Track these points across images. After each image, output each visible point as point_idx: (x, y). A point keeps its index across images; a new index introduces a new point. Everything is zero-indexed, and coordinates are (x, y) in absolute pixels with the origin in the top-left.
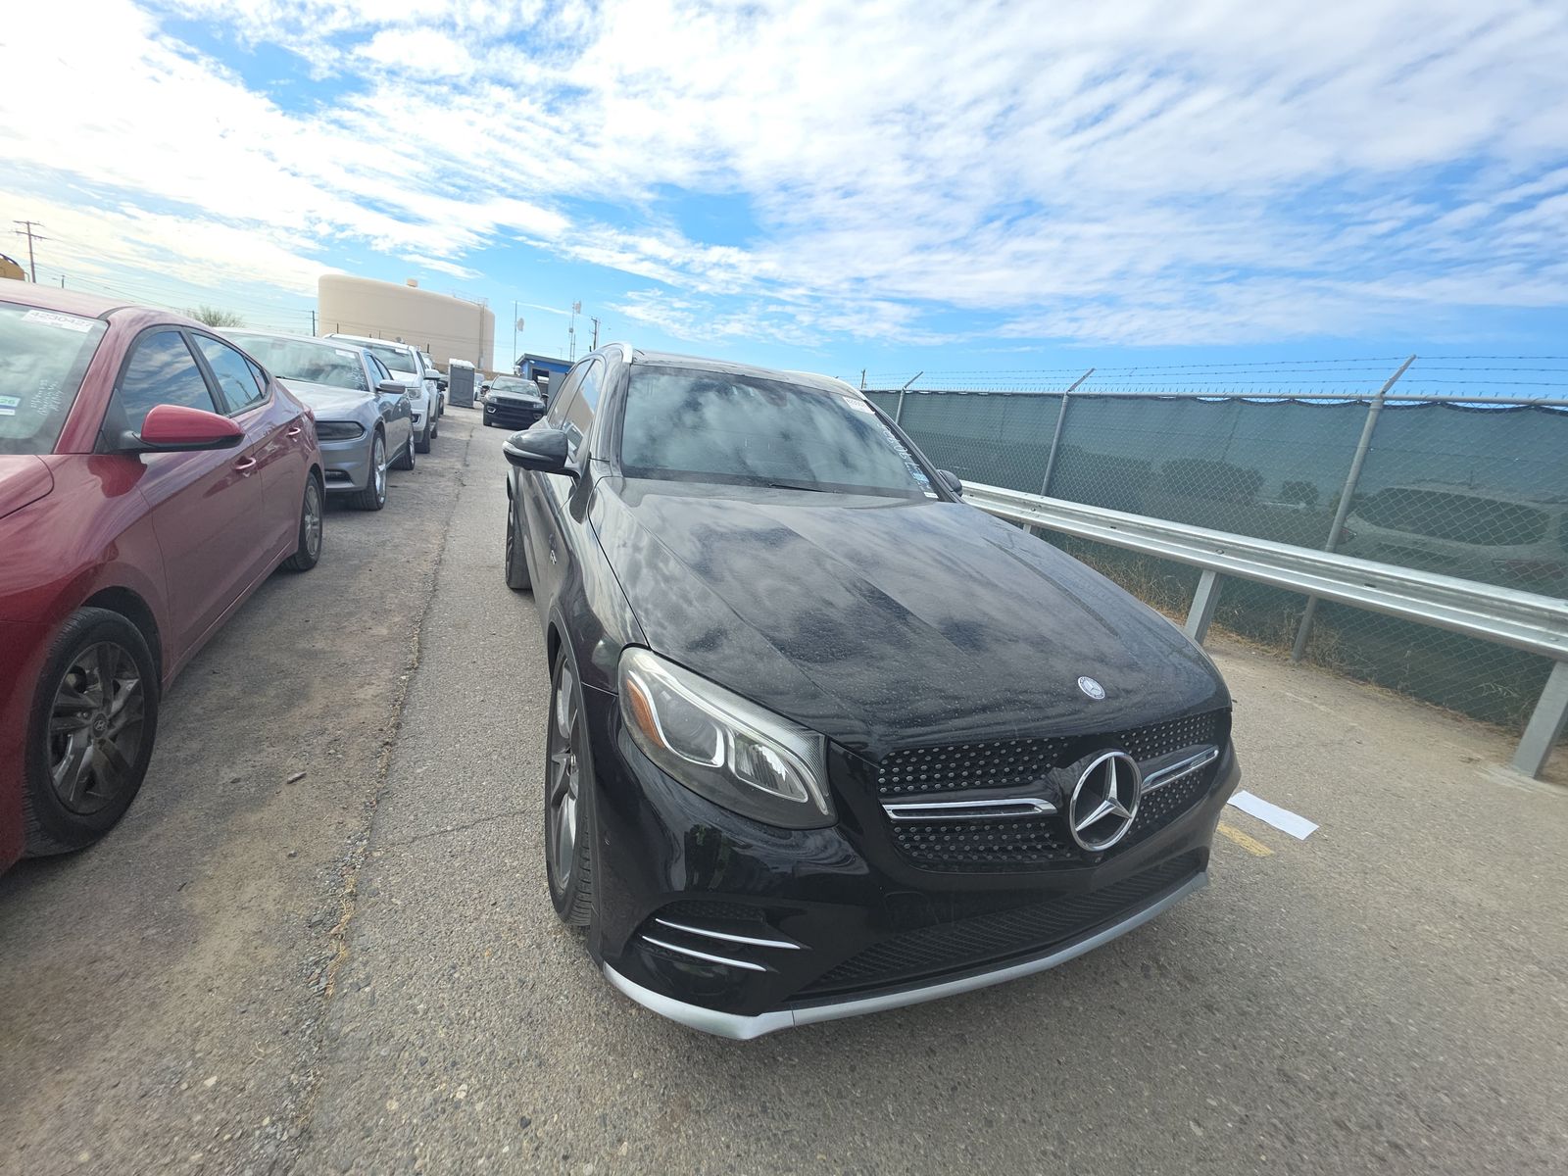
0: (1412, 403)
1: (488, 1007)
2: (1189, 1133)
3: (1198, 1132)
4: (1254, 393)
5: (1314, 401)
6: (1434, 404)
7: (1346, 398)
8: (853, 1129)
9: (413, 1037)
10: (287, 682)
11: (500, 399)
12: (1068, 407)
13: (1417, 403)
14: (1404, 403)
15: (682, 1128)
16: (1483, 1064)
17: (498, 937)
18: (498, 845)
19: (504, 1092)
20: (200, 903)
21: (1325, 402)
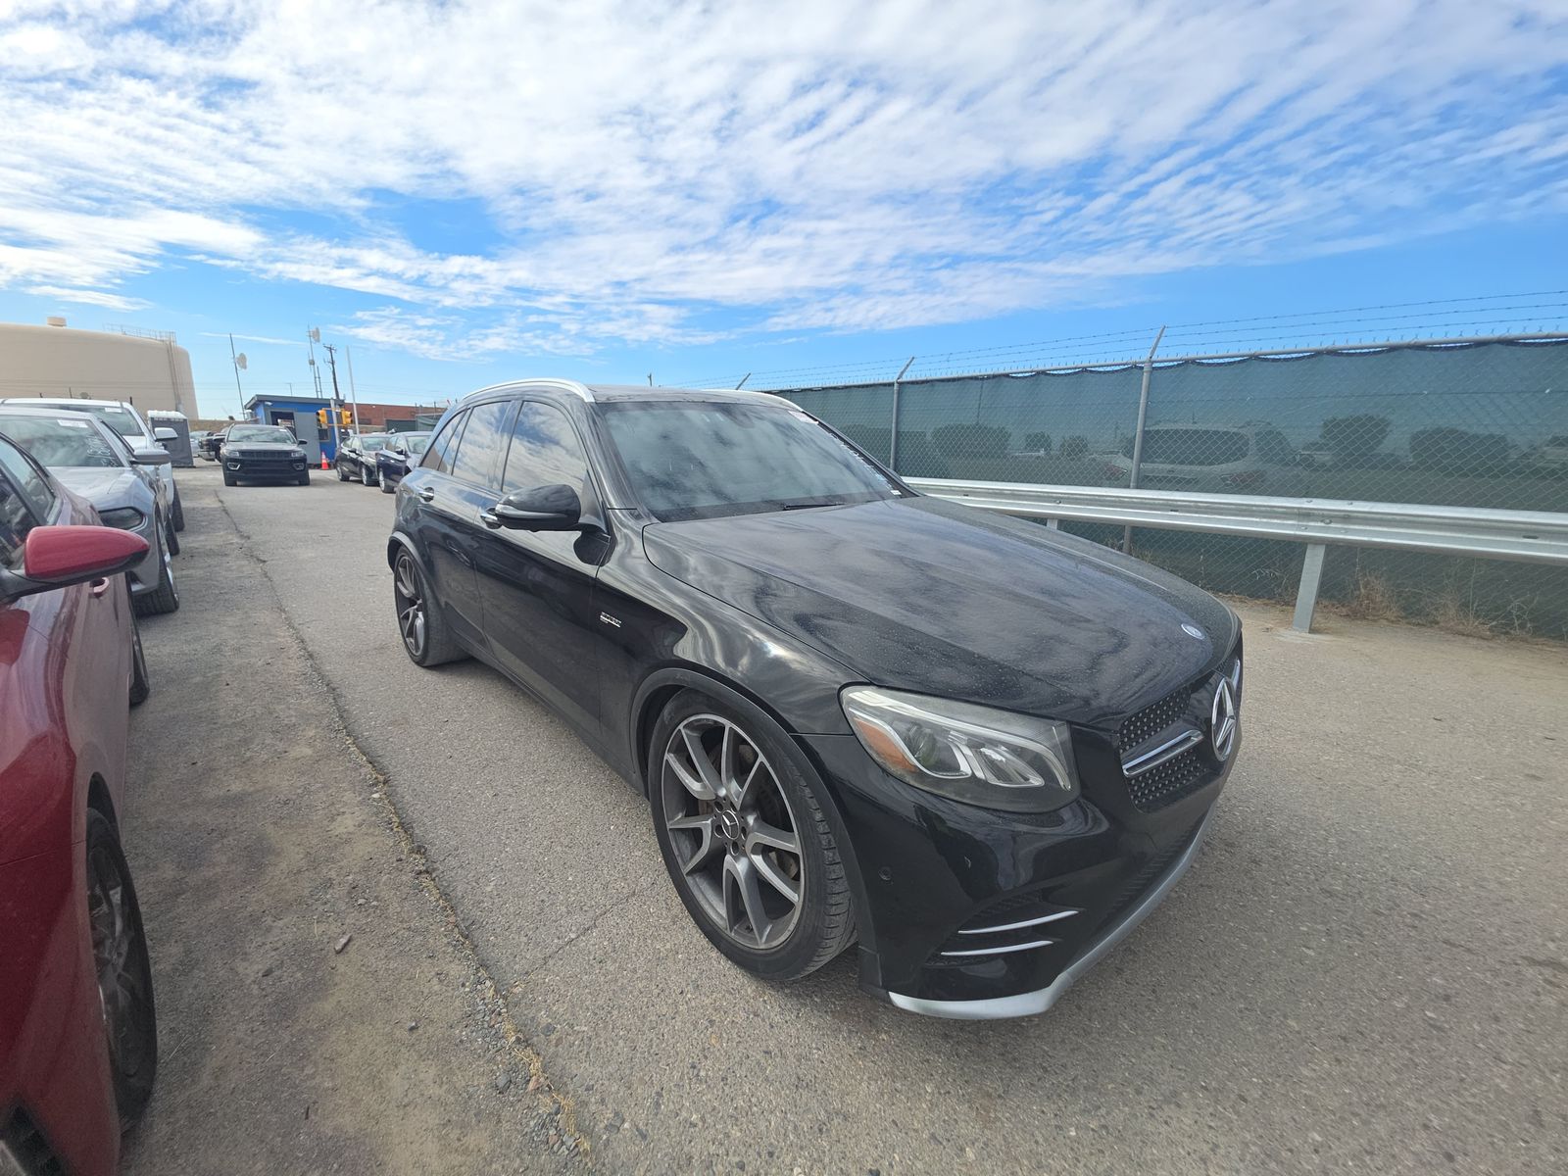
0: (1171, 364)
1: (756, 1089)
2: (1307, 956)
3: (1311, 953)
4: (1054, 367)
5: (1101, 369)
6: (1187, 363)
7: (1124, 365)
8: (1115, 1055)
9: (712, 1149)
10: (230, 840)
11: (243, 453)
12: (899, 393)
13: (1176, 363)
14: (1166, 364)
15: (1000, 1115)
16: (1419, 842)
17: (712, 1022)
18: (636, 934)
19: (836, 1157)
20: (348, 1122)
21: (1109, 369)
